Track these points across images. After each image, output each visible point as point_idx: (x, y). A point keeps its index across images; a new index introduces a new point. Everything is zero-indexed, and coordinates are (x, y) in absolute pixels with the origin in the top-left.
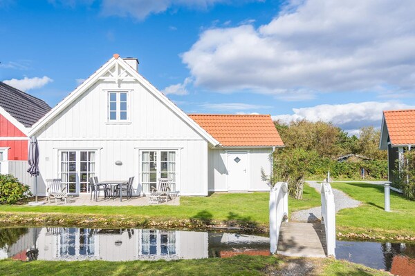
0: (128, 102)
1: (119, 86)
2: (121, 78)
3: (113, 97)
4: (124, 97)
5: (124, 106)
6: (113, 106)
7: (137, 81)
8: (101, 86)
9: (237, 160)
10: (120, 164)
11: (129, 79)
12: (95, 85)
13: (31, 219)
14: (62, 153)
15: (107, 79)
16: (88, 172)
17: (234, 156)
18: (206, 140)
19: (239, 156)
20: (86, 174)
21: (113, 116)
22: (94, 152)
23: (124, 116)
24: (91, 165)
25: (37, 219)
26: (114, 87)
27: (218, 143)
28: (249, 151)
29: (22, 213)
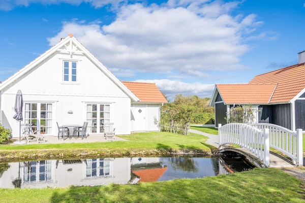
0: (78, 69)
1: (72, 58)
2: (73, 51)
3: (66, 64)
4: (74, 65)
5: (74, 72)
6: (66, 71)
7: (84, 55)
8: (58, 56)
9: (140, 111)
10: (72, 113)
11: (79, 52)
12: (53, 55)
13: (34, 155)
14: (26, 104)
15: (63, 51)
16: (46, 119)
17: (138, 108)
18: (130, 97)
19: (142, 108)
20: (45, 120)
21: (66, 78)
22: (51, 104)
23: (74, 79)
24: (48, 113)
25: (40, 155)
26: (68, 57)
27: (139, 100)
28: (147, 105)
29: (24, 151)
